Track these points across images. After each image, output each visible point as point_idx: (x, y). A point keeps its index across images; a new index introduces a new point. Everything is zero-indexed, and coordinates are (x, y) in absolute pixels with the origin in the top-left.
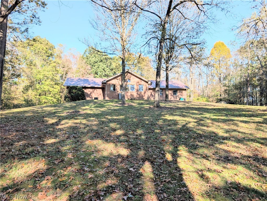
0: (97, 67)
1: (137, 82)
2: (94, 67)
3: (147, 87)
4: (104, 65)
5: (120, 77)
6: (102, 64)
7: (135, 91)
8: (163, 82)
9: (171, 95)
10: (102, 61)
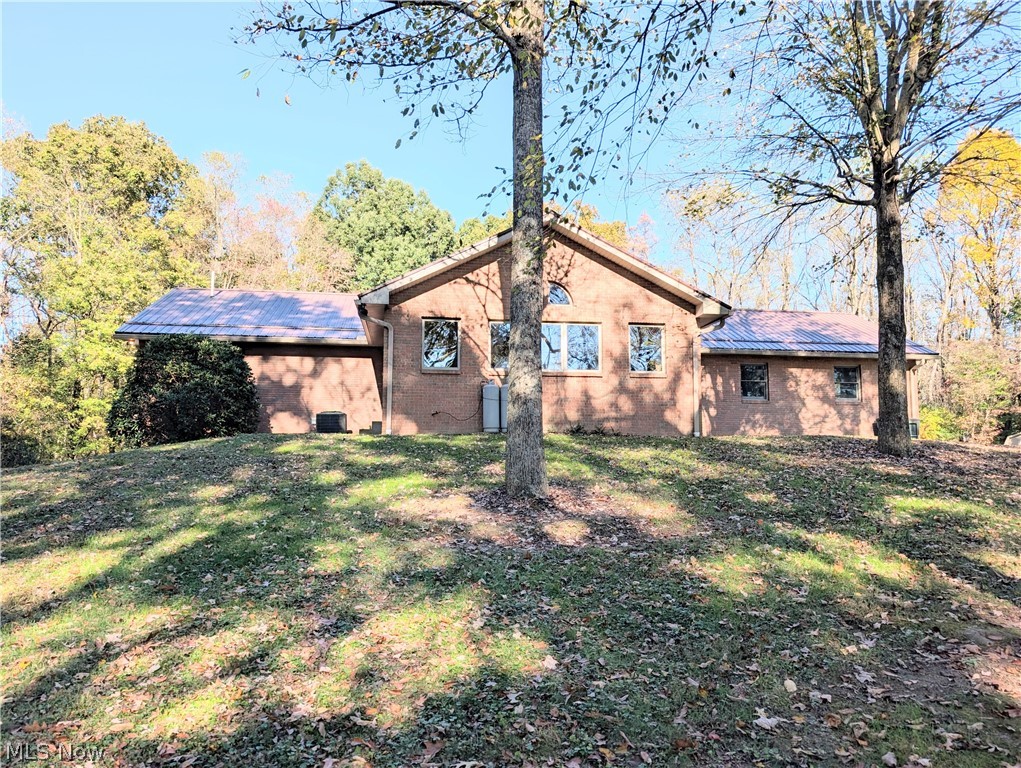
0: (382, 259)
1: (622, 301)
2: (366, 257)
3: (691, 344)
4: (419, 249)
5: (494, 266)
6: (406, 242)
7: (605, 366)
8: (755, 316)
9: (825, 399)
10: (407, 229)
